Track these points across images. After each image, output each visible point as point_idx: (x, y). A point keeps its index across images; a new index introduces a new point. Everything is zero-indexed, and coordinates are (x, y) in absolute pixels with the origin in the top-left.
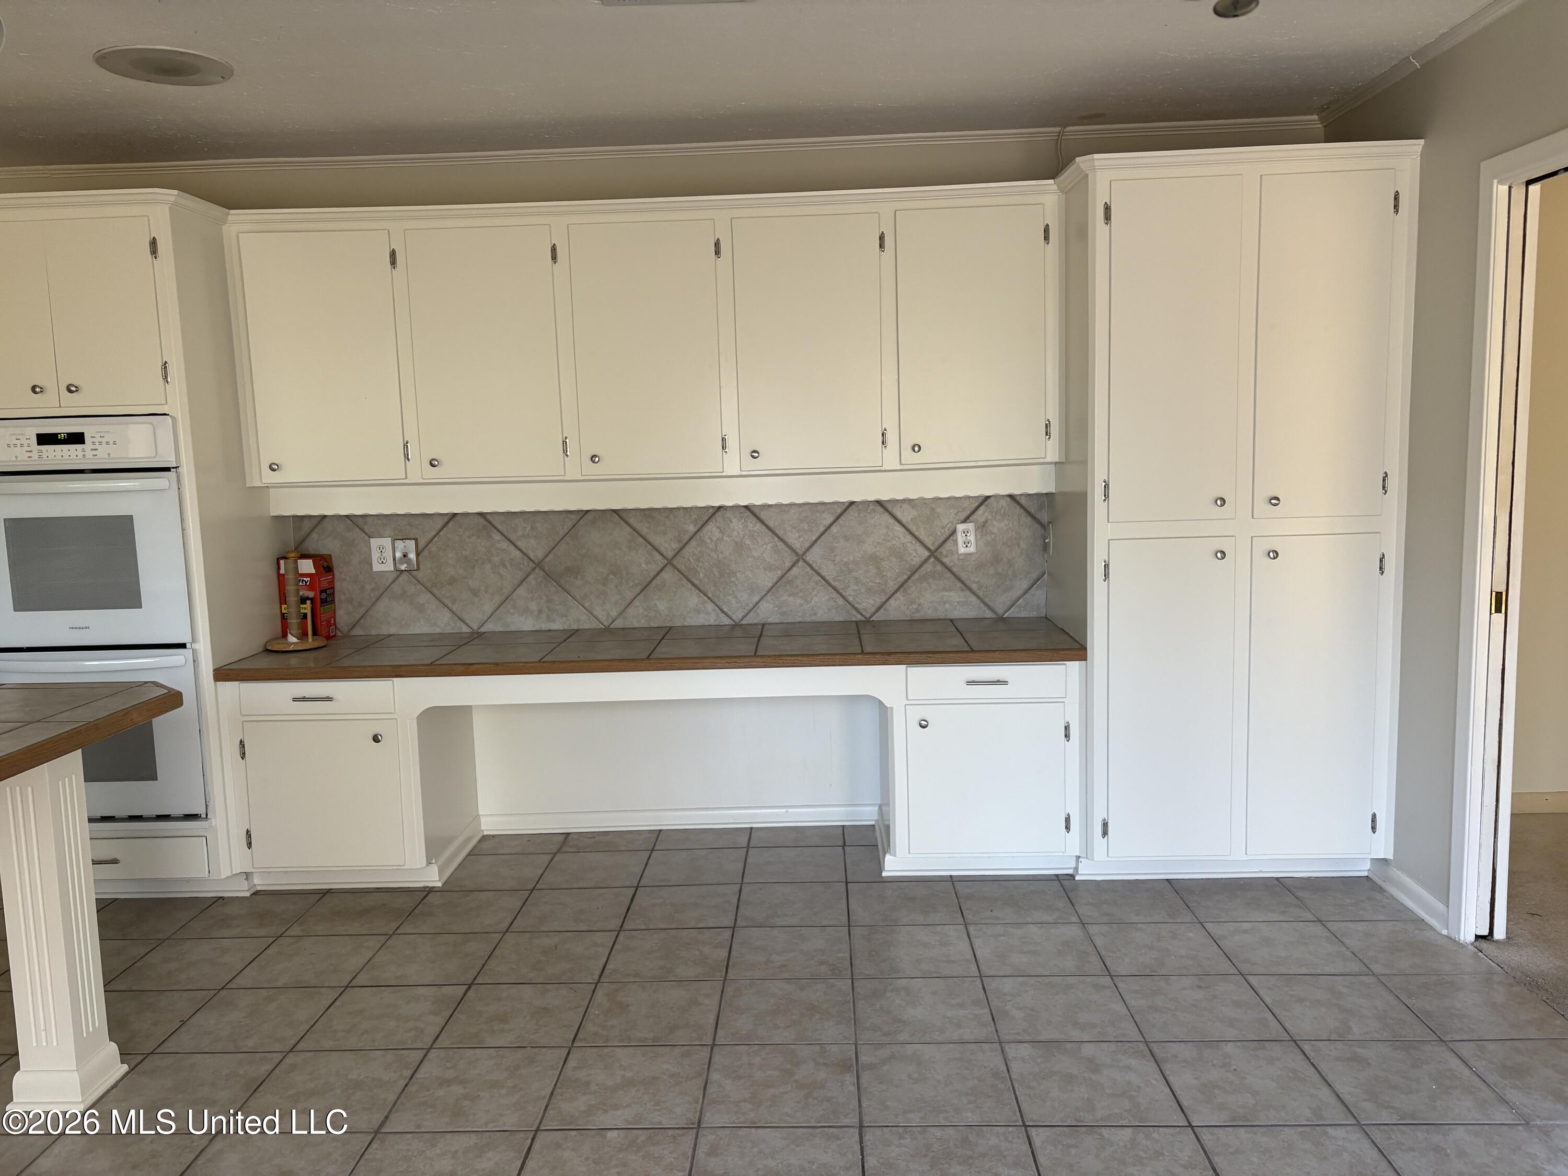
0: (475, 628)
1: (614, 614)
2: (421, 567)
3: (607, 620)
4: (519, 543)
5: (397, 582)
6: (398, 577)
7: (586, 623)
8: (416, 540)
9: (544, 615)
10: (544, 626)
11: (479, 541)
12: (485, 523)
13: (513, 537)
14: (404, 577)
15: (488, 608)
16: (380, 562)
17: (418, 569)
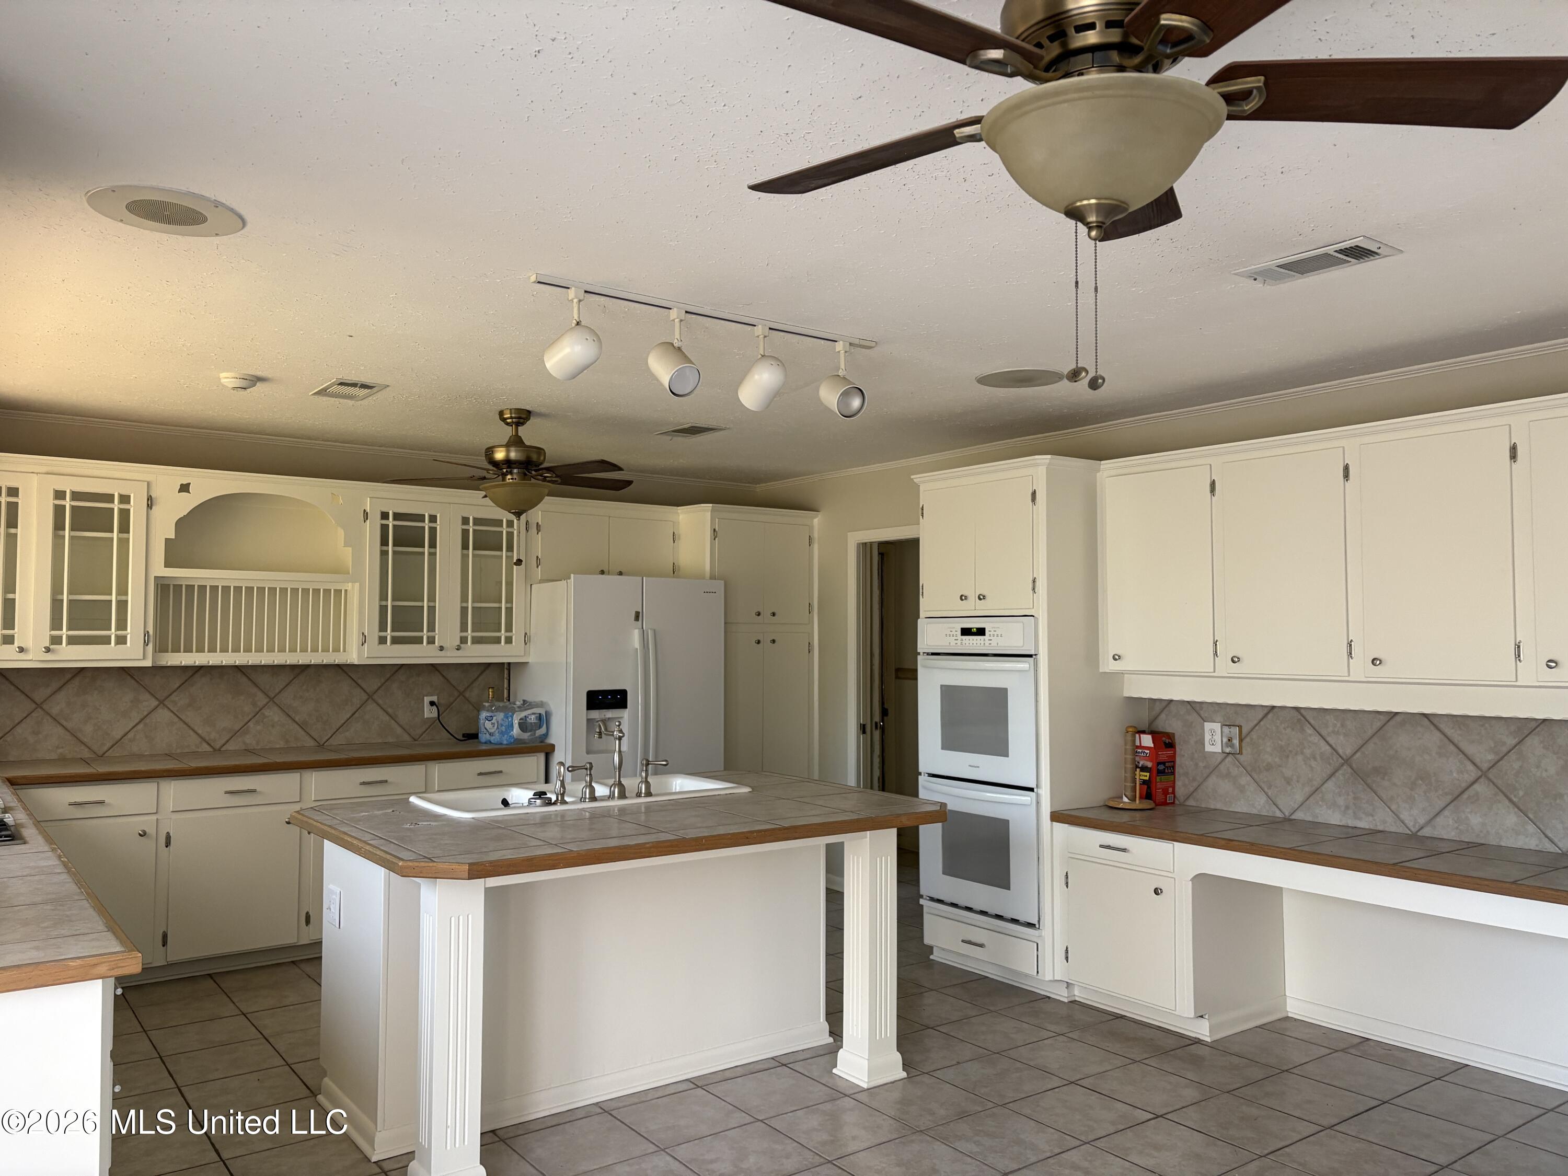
0: (1287, 814)
1: (1422, 821)
2: (1244, 751)
3: (1414, 826)
4: (1329, 739)
5: (1223, 763)
6: (1225, 758)
7: (1392, 826)
8: (1240, 727)
9: (1350, 812)
10: (1351, 823)
11: (1293, 733)
12: (1300, 717)
13: (1324, 733)
14: (1230, 758)
15: (1299, 797)
16: (1211, 743)
17: (1241, 753)
